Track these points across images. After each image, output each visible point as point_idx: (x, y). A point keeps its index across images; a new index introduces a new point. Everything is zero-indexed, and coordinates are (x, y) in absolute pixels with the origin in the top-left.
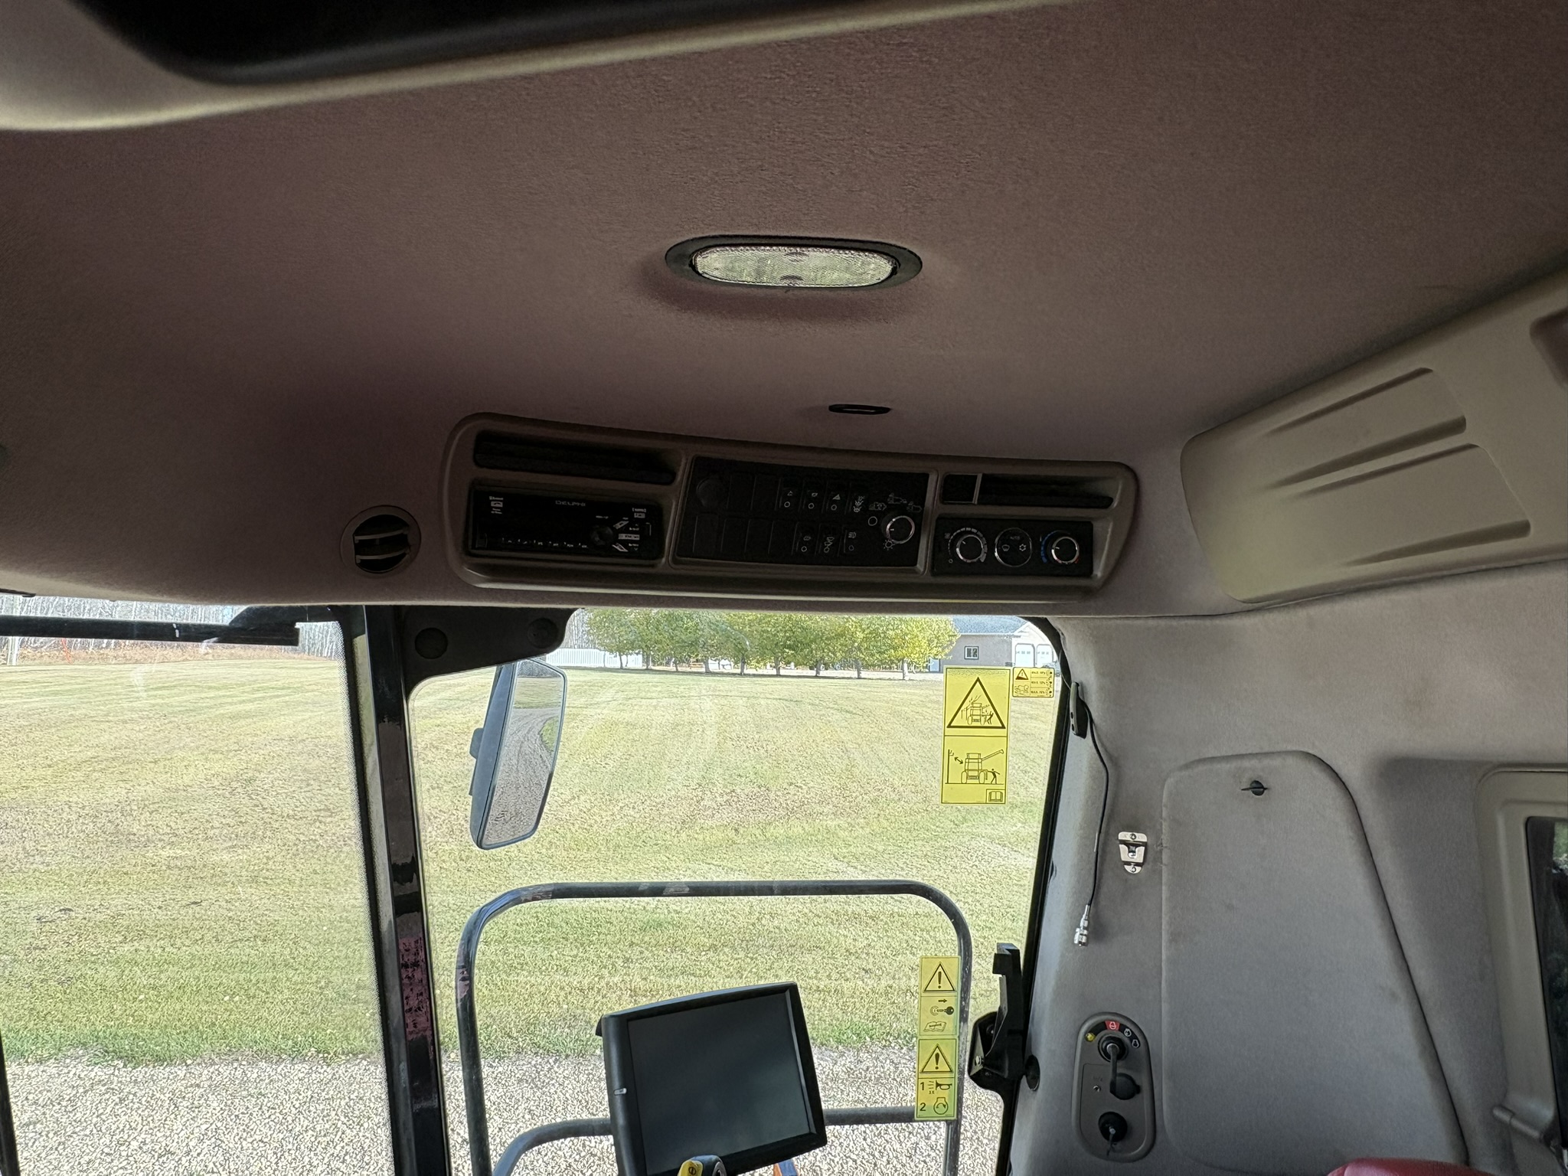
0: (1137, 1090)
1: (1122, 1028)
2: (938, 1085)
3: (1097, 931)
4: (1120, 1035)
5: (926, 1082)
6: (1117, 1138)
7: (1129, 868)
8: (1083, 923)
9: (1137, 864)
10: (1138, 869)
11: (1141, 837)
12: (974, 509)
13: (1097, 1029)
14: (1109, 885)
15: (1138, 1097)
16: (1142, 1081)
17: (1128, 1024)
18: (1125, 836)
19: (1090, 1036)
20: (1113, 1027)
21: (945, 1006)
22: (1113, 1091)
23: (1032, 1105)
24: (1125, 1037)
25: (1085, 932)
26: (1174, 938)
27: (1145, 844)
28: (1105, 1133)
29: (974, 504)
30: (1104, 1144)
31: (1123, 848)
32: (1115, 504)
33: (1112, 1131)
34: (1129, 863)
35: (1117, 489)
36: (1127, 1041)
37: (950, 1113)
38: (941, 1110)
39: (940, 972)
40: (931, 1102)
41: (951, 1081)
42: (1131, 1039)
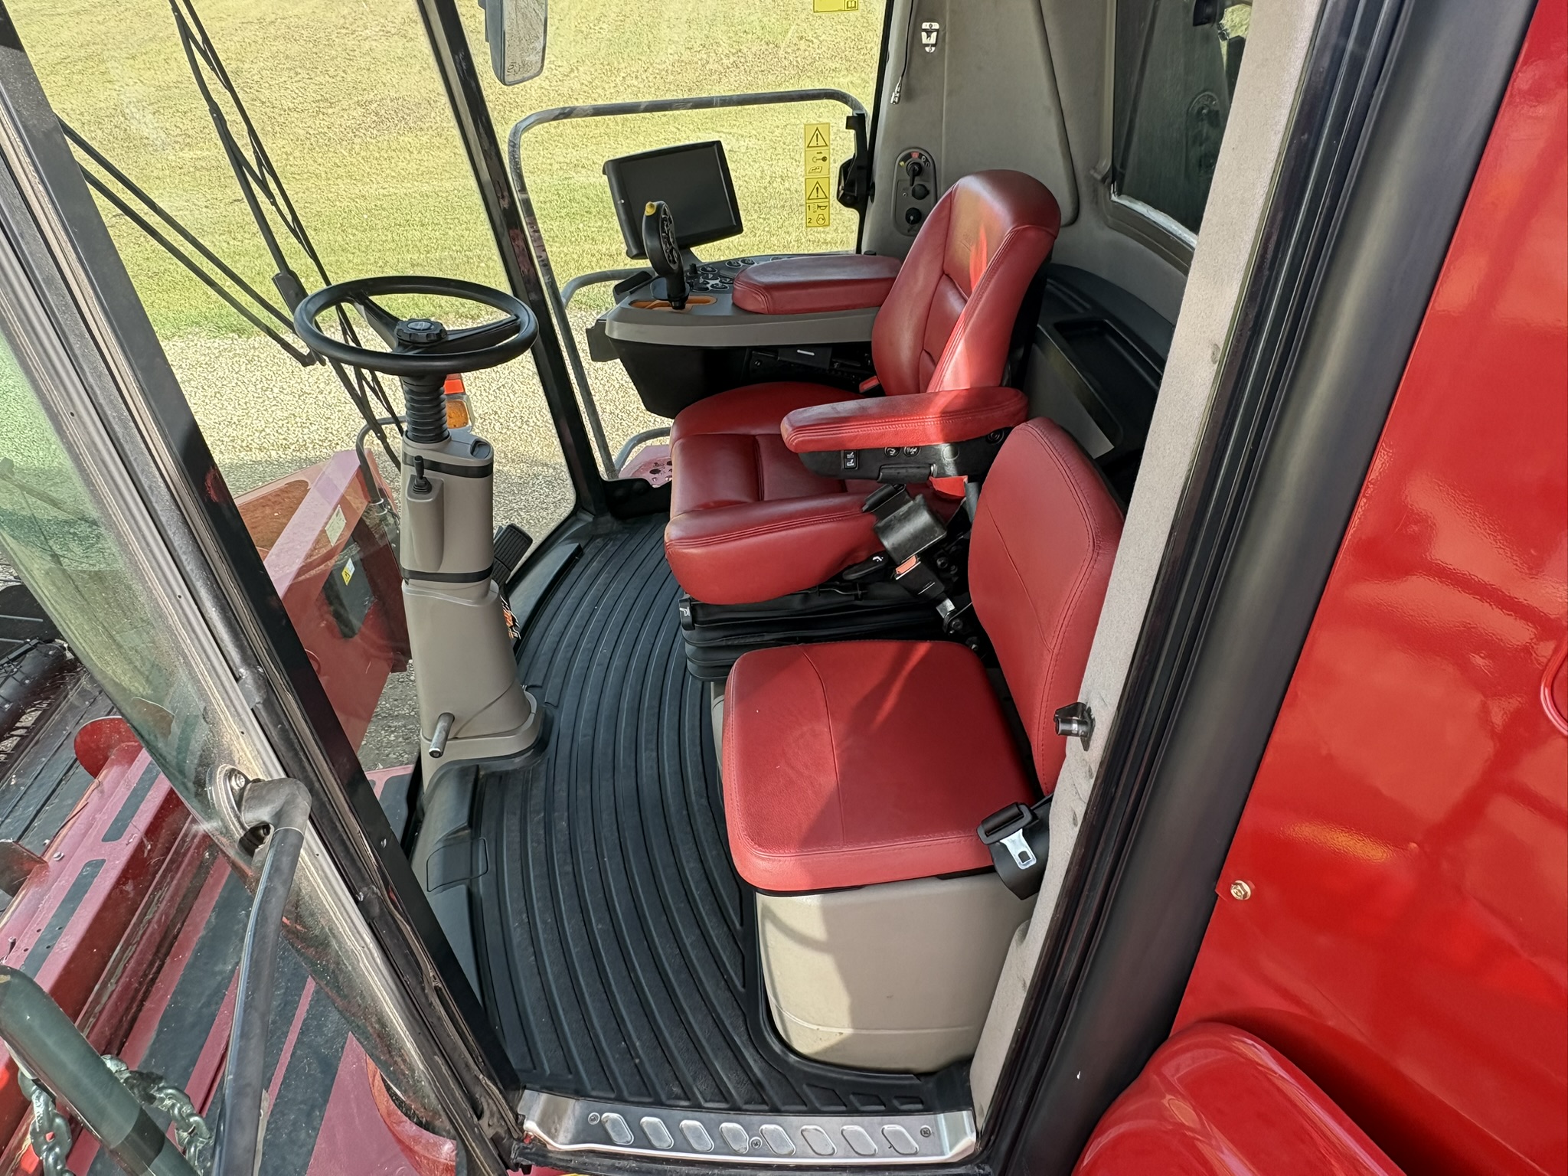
0: (927, 192)
1: (920, 156)
2: (818, 206)
3: (907, 94)
4: (918, 161)
5: (811, 205)
6: (914, 222)
7: (927, 49)
8: (897, 89)
9: (933, 45)
10: (933, 49)
11: (936, 26)
13: (905, 159)
14: (917, 62)
15: (928, 197)
16: (930, 187)
17: (923, 153)
18: (926, 25)
19: (902, 163)
20: (915, 156)
21: (821, 156)
22: (913, 195)
23: (872, 209)
24: (922, 161)
25: (898, 95)
26: (950, 94)
27: (937, 31)
28: (908, 219)
30: (908, 226)
31: (924, 34)
33: (912, 218)
34: (927, 45)
36: (923, 163)
37: (826, 223)
38: (821, 222)
39: (817, 133)
40: (814, 217)
41: (827, 204)
42: (925, 162)
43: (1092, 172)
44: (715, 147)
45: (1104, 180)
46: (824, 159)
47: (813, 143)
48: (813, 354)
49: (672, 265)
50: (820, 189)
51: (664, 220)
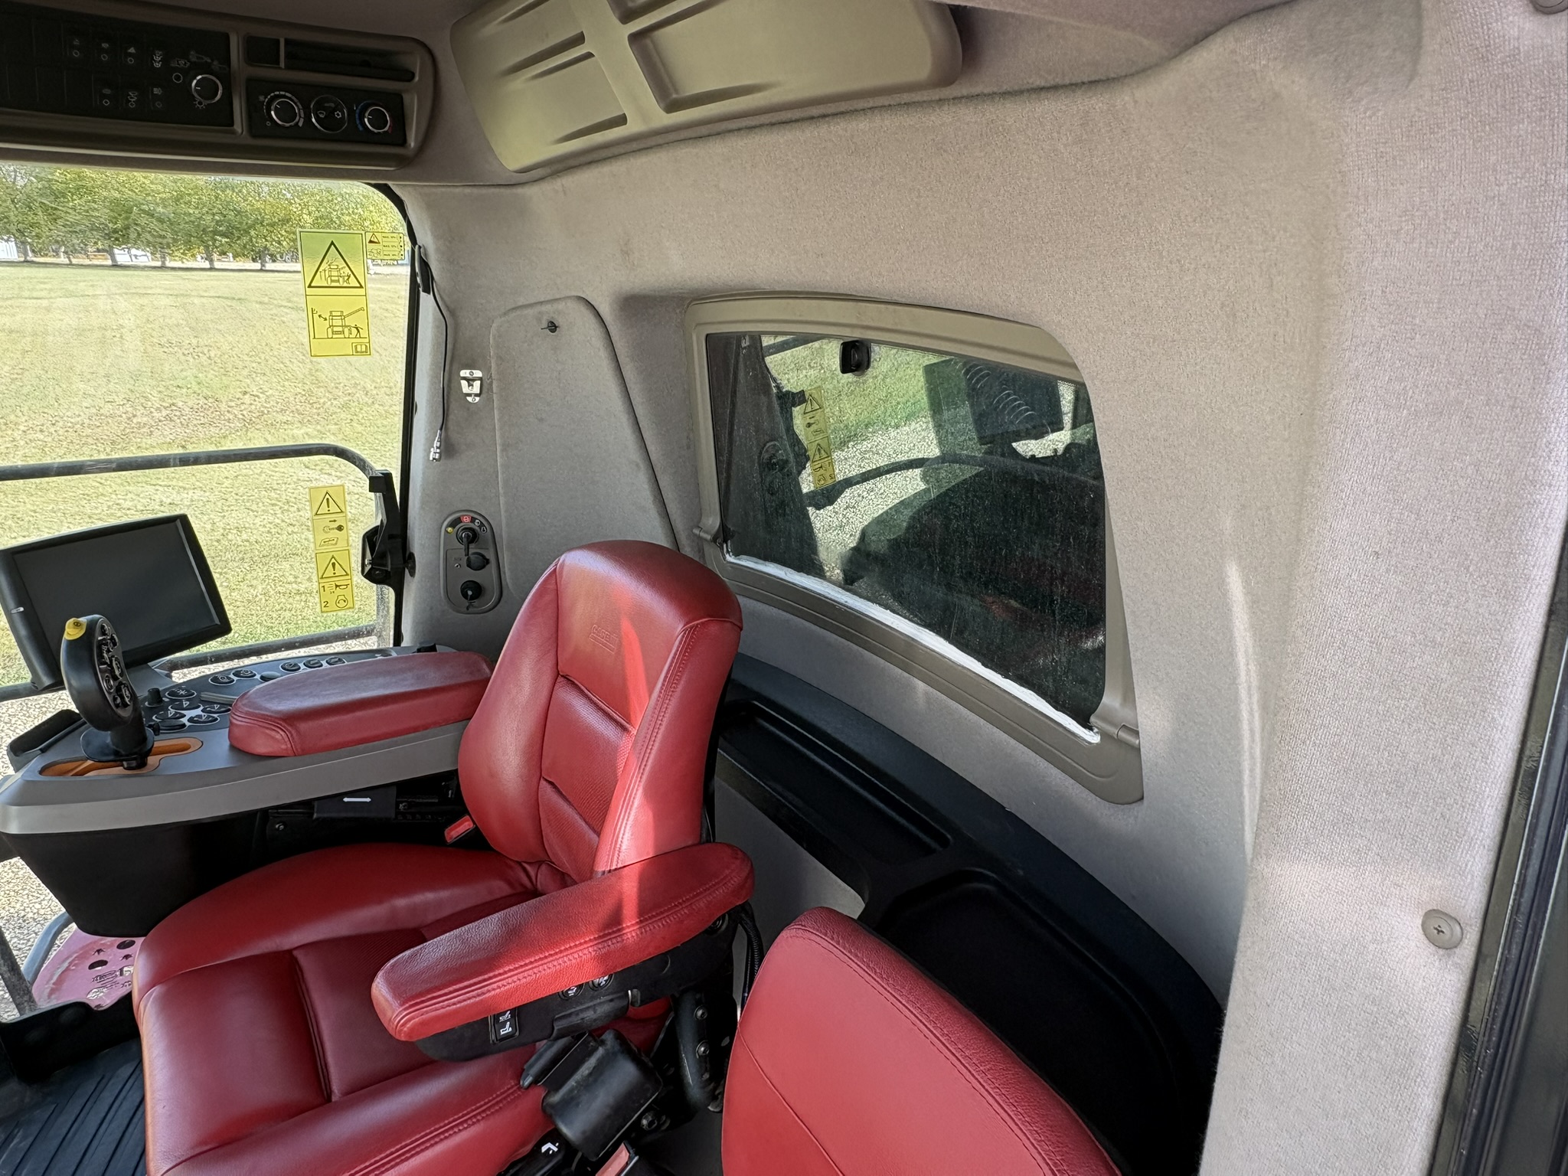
0: (486, 562)
1: (473, 520)
2: (337, 586)
3: (448, 449)
4: (471, 525)
5: (326, 585)
6: (473, 598)
7: (469, 399)
8: (436, 444)
9: (476, 395)
10: (477, 399)
11: (478, 374)
12: (282, 73)
13: (453, 524)
14: (455, 414)
15: (488, 567)
16: (490, 555)
17: (475, 516)
18: (465, 373)
19: (450, 529)
20: (466, 520)
21: (336, 525)
22: (469, 565)
23: (413, 587)
24: (475, 526)
25: (438, 451)
26: (506, 447)
27: (480, 379)
28: (465, 595)
29: (280, 68)
30: (466, 603)
31: (464, 383)
32: (417, 79)
33: (470, 593)
34: (470, 395)
35: (416, 63)
36: (477, 528)
37: (350, 605)
38: (342, 604)
39: (328, 498)
40: (332, 599)
41: (349, 582)
42: (480, 527)
43: (696, 531)
44: (178, 523)
45: (714, 539)
46: (340, 528)
47: (324, 509)
48: (368, 800)
49: (120, 712)
50: (337, 565)
51: (101, 644)
